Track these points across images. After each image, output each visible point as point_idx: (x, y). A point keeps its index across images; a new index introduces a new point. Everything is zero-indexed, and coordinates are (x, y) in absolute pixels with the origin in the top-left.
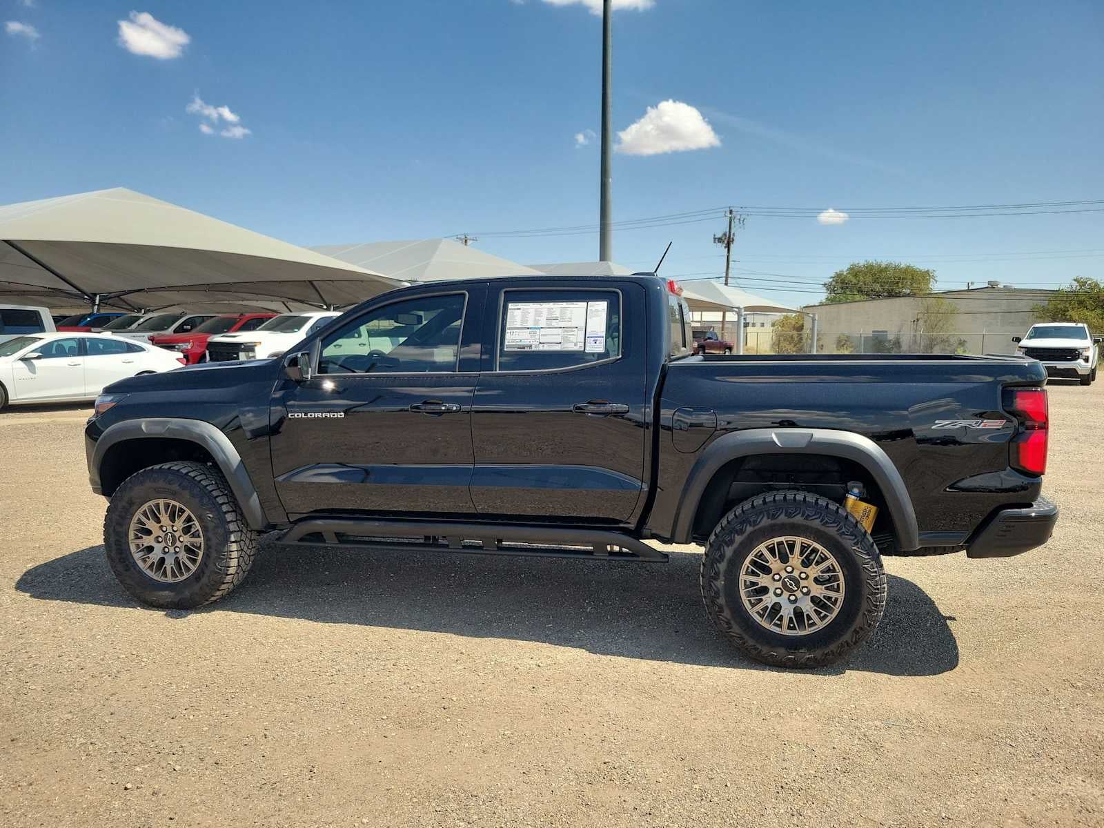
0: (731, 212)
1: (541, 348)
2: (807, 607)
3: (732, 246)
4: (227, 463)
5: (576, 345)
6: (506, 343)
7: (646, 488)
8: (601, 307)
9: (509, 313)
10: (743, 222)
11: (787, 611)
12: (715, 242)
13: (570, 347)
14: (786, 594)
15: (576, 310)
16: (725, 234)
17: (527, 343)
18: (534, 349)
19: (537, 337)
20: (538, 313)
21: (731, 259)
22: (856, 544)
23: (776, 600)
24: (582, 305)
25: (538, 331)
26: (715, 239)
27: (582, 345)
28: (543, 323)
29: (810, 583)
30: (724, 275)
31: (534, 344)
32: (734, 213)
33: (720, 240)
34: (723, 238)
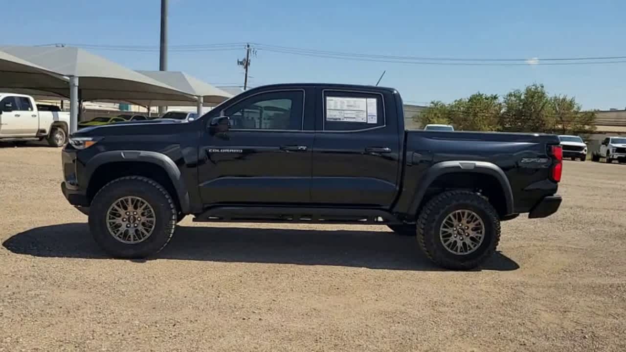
0: (248, 46)
1: (345, 120)
2: (468, 241)
3: (248, 67)
4: (175, 176)
5: (363, 119)
6: (327, 117)
7: (398, 188)
8: (374, 101)
9: (327, 102)
10: (255, 53)
11: (460, 244)
12: (238, 64)
13: (360, 120)
14: (459, 236)
15: (361, 103)
16: (245, 60)
17: (337, 117)
18: (341, 120)
19: (343, 114)
20: (343, 103)
21: (248, 75)
22: (491, 212)
23: (455, 239)
24: (364, 100)
25: (343, 112)
26: (238, 62)
27: (366, 119)
28: (345, 108)
29: (470, 231)
30: (244, 85)
31: (341, 118)
32: (250, 47)
33: (241, 63)
34: (244, 62)
